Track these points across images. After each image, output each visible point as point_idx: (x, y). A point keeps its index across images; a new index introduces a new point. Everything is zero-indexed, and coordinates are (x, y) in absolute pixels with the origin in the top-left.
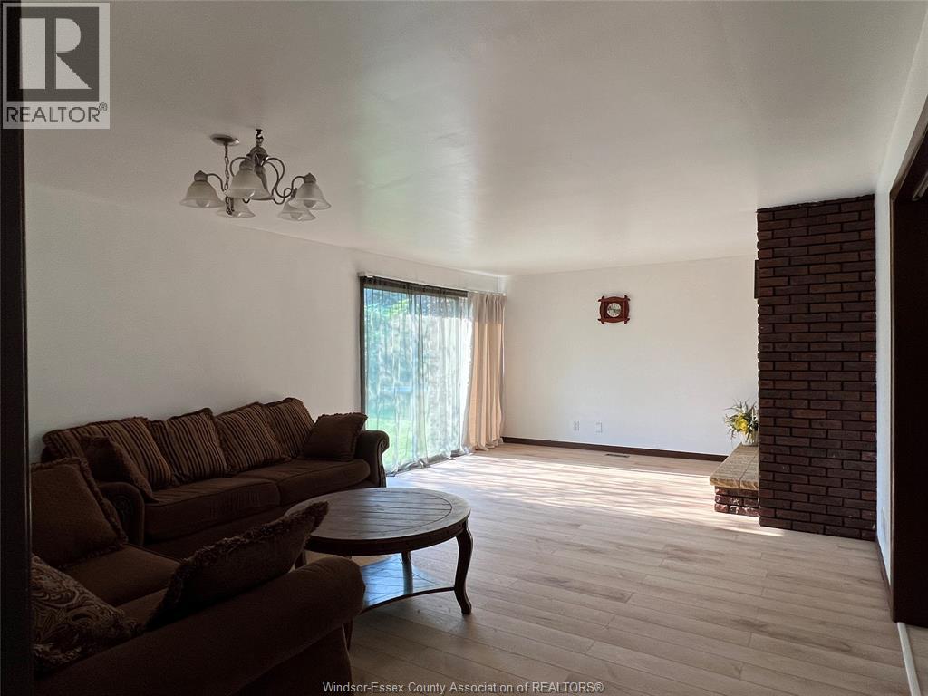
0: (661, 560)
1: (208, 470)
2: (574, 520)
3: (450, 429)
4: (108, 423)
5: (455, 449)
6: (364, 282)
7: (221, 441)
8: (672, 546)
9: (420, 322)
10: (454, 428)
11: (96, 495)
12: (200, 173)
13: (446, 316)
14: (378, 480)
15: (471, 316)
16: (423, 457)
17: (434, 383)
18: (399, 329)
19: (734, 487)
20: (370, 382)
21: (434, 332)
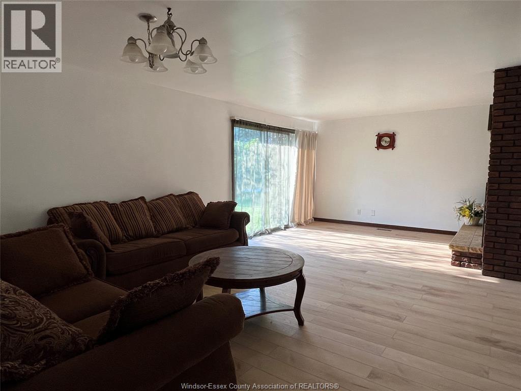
0: (421, 295)
1: (144, 233)
2: (363, 268)
3: (283, 212)
4: (85, 204)
5: (286, 224)
6: (234, 123)
7: (151, 216)
8: (426, 286)
9: (267, 147)
10: (286, 212)
11: (73, 247)
12: (131, 38)
13: (282, 144)
14: (243, 242)
15: (297, 145)
16: (267, 228)
17: (275, 185)
18: (254, 152)
19: (465, 251)
20: (237, 183)
21: (275, 154)
